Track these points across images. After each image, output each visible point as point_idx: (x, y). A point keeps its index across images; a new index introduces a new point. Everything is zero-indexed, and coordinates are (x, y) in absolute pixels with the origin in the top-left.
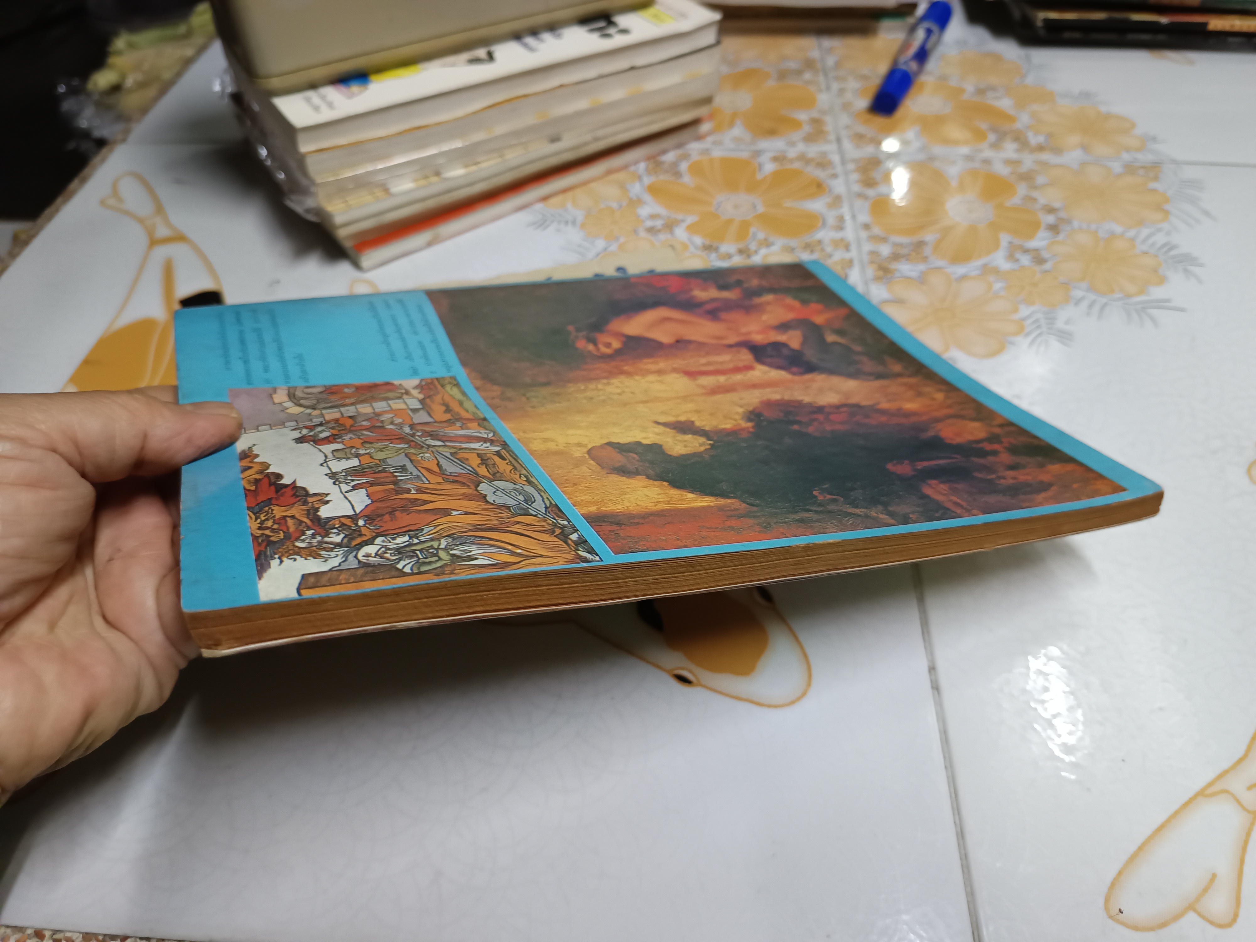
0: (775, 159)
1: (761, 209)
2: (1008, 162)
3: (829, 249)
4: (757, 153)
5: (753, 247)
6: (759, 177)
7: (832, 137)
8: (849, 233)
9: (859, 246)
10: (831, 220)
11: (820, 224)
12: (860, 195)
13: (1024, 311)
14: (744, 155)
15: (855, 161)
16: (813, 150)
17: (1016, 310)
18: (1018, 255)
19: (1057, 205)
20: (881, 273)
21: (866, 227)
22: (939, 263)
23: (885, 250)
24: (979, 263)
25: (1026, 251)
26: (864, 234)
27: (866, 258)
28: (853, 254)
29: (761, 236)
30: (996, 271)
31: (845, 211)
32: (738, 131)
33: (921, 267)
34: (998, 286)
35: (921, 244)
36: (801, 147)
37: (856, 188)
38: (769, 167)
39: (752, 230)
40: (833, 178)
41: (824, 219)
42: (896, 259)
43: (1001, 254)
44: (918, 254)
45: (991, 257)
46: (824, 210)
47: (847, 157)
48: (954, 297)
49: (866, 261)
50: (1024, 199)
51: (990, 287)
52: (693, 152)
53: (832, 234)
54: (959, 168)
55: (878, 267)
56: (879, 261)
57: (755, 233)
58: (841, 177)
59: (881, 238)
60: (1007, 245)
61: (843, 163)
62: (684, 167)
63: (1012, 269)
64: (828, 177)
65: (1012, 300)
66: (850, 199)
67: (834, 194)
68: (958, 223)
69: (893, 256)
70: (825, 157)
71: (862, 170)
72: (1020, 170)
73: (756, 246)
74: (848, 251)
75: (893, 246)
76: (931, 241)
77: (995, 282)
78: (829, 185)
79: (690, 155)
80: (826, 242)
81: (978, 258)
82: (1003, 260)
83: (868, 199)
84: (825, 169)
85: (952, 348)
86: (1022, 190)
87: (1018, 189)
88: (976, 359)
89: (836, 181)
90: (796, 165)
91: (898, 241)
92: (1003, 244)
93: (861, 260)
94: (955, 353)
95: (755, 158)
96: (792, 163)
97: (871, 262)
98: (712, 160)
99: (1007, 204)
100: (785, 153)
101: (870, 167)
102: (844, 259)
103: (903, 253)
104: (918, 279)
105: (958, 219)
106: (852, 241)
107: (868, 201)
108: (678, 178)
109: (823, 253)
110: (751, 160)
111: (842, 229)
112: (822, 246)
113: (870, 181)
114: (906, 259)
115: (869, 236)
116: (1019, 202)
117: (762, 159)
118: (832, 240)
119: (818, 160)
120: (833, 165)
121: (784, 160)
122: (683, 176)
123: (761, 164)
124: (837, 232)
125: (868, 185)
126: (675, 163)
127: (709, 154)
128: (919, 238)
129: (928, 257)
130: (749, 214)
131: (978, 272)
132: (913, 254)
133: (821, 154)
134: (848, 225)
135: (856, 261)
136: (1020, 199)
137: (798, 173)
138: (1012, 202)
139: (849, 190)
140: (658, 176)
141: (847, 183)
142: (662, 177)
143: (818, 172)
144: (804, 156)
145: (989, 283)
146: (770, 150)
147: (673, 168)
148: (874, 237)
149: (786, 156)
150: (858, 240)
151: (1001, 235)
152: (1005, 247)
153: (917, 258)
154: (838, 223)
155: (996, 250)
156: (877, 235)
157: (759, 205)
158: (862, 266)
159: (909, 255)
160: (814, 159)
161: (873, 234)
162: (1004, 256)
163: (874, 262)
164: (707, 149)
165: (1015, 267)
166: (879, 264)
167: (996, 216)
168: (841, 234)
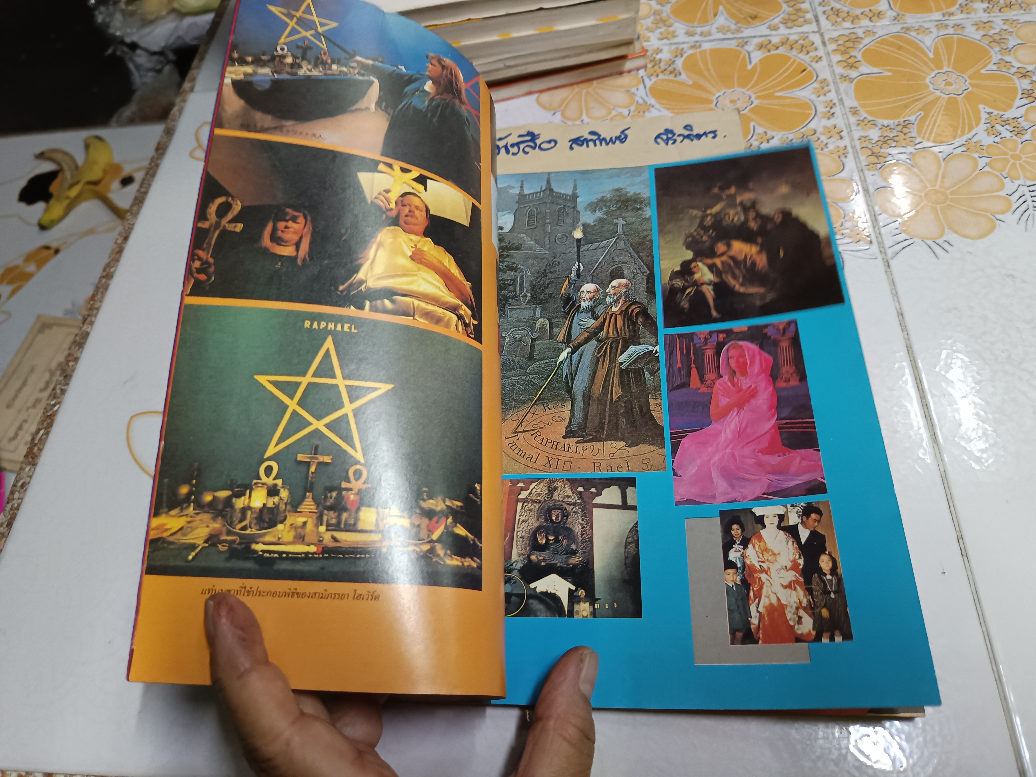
0: (761, 47)
1: (756, 102)
2: (978, 25)
3: (823, 138)
4: (744, 43)
5: (755, 143)
6: (750, 67)
7: (809, 16)
8: (839, 121)
9: (850, 132)
10: (821, 109)
11: (813, 112)
12: (843, 77)
13: (1010, 186)
14: (732, 44)
15: (836, 40)
16: (794, 34)
17: (1002, 187)
18: (998, 127)
19: (1030, 68)
20: (873, 159)
21: (854, 111)
22: (926, 144)
23: (874, 134)
24: (962, 140)
25: (1006, 122)
26: (853, 120)
27: (858, 144)
28: (846, 142)
29: (760, 130)
30: (980, 147)
31: (832, 95)
32: (721, 20)
33: (910, 149)
34: (982, 162)
35: (906, 124)
36: (783, 30)
37: (839, 70)
38: (757, 56)
39: (752, 124)
40: (817, 62)
41: (815, 106)
42: (885, 142)
43: (982, 126)
44: (905, 134)
45: (973, 132)
46: (813, 97)
47: (827, 37)
48: (943, 177)
49: (858, 147)
50: (999, 63)
51: (976, 164)
52: (685, 46)
53: (825, 122)
54: (933, 36)
55: (870, 153)
56: (870, 146)
57: (754, 127)
58: (824, 59)
59: (869, 122)
60: (988, 116)
61: (824, 43)
62: (679, 63)
63: (994, 142)
64: (812, 62)
65: (997, 176)
66: (835, 83)
67: (819, 79)
68: (939, 98)
69: (882, 139)
70: (807, 37)
71: (842, 48)
72: (992, 32)
73: (757, 140)
74: (841, 138)
75: (881, 129)
76: (916, 120)
77: (980, 158)
78: (814, 70)
79: (683, 49)
80: (820, 130)
81: (963, 134)
82: (986, 133)
83: (851, 80)
84: (808, 53)
85: (947, 231)
86: (996, 53)
87: (992, 53)
88: (970, 241)
89: (820, 63)
90: (781, 50)
91: (886, 123)
92: (984, 116)
93: (853, 147)
94: (951, 236)
95: (743, 46)
96: (777, 48)
97: (863, 148)
98: (703, 53)
99: (983, 71)
100: (769, 38)
101: (850, 44)
102: (839, 147)
103: (892, 135)
104: (908, 161)
105: (938, 93)
106: (844, 128)
107: (852, 82)
108: (676, 76)
109: (819, 141)
110: (739, 49)
111: (833, 114)
112: (817, 135)
113: (852, 60)
114: (894, 141)
115: (858, 120)
116: (995, 67)
117: (749, 48)
118: (825, 127)
119: (801, 42)
120: (814, 45)
121: (769, 46)
122: (680, 74)
123: (749, 53)
124: (829, 118)
125: (850, 65)
126: (670, 60)
127: (700, 46)
128: (904, 117)
129: (915, 137)
130: (746, 108)
131: (963, 148)
132: (901, 135)
133: (802, 35)
134: (837, 110)
135: (849, 148)
136: (995, 64)
137: (784, 59)
138: (987, 68)
139: (833, 72)
140: (657, 76)
141: (831, 66)
142: (661, 77)
143: (802, 56)
144: (788, 39)
145: (974, 159)
146: (755, 37)
147: (670, 65)
148: (863, 121)
149: (770, 42)
150: (849, 126)
151: (981, 106)
152: (986, 119)
153: (905, 139)
154: (828, 109)
155: (977, 125)
156: (865, 118)
157: (753, 98)
158: (856, 153)
159: (897, 136)
160: (797, 42)
161: (861, 119)
162: (986, 128)
163: (866, 147)
164: (697, 42)
165: (998, 139)
166: (871, 149)
167: (973, 85)
168: (832, 122)
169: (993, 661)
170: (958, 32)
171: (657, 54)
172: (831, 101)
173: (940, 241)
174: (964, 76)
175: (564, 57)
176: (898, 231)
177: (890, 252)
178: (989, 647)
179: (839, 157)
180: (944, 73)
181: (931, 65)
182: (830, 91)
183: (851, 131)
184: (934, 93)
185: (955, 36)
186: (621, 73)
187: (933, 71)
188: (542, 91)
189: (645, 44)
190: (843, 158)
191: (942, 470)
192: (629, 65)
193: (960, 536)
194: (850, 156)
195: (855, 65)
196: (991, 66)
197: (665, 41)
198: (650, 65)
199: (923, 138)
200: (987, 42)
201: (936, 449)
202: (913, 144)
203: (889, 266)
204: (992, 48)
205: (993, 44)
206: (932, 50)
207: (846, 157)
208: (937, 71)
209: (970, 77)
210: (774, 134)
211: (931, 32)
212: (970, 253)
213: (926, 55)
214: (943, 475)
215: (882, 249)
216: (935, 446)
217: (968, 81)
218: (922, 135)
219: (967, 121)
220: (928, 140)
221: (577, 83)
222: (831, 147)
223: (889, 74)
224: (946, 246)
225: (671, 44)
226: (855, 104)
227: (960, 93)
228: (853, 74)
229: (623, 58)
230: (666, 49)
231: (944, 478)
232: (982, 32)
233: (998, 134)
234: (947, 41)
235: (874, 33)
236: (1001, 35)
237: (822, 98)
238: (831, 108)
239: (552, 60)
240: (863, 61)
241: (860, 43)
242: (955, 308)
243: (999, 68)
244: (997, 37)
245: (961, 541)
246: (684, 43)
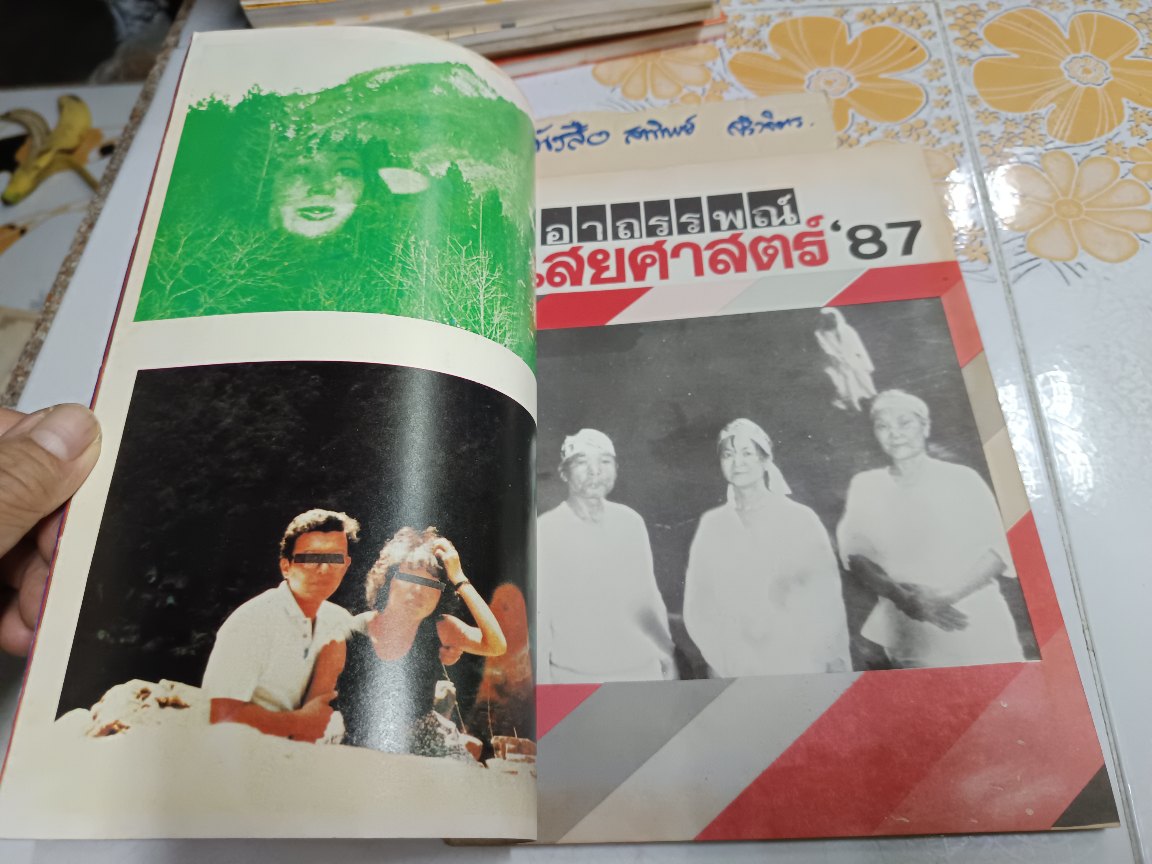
0: (864, 17)
1: (856, 85)
3: (935, 132)
4: (843, 11)
5: (854, 135)
6: (849, 42)
8: (955, 112)
9: (968, 126)
10: (934, 96)
11: (924, 100)
12: (962, 58)
14: (829, 13)
15: (953, 13)
16: (903, 3)
21: (973, 100)
22: (1058, 143)
23: (997, 129)
24: (1101, 140)
26: (971, 111)
27: (976, 141)
29: (860, 119)
30: (1122, 149)
31: (948, 80)
33: (1039, 149)
34: (1124, 168)
35: (1035, 119)
37: (956, 49)
38: (859, 28)
39: (851, 111)
40: (930, 38)
41: (927, 93)
42: (1009, 140)
43: (1125, 125)
44: (1033, 131)
45: (1115, 131)
46: (925, 81)
47: (943, 8)
48: (1078, 185)
49: (977, 144)
50: (1146, 48)
51: (1117, 170)
52: (773, 13)
53: (938, 112)
54: (1069, 12)
55: (991, 152)
56: (991, 143)
57: (853, 116)
58: (939, 34)
59: (991, 114)
60: (1131, 112)
61: (939, 16)
62: (765, 33)
63: (1139, 144)
64: (924, 37)
65: (1142, 186)
66: (951, 65)
67: (933, 59)
68: (1075, 87)
69: (1005, 135)
70: (919, 8)
71: (961, 22)
72: (1138, 10)
73: (856, 131)
74: (957, 132)
75: (1005, 123)
76: (1047, 113)
77: (1122, 162)
78: (927, 48)
79: (769, 17)
80: (932, 122)
81: (1101, 133)
82: (1129, 133)
83: (970, 62)
84: (920, 26)
85: (1080, 251)
86: (1143, 36)
87: (1139, 36)
88: (1107, 264)
89: (934, 41)
90: (888, 23)
91: (1010, 115)
92: (1127, 112)
93: (971, 144)
94: (1084, 258)
95: (842, 16)
96: (883, 19)
97: (983, 146)
98: (795, 22)
99: (1127, 58)
100: (874, 7)
101: (970, 18)
102: (953, 143)
103: (1017, 131)
104: (1036, 164)
105: (1074, 82)
106: (960, 120)
107: (971, 65)
108: (761, 49)
109: (930, 136)
110: (837, 19)
111: (947, 103)
112: (928, 128)
113: (972, 38)
114: (1020, 139)
115: (978, 112)
116: (1141, 53)
117: (850, 17)
118: (938, 119)
119: (912, 13)
120: (929, 18)
121: (874, 17)
122: (766, 46)
123: (849, 25)
124: (943, 108)
125: (970, 44)
126: (754, 29)
127: (790, 14)
128: (1033, 109)
129: (1045, 135)
130: (843, 92)
131: (1102, 151)
132: (1029, 131)
133: (913, 5)
134: (953, 98)
135: (966, 146)
136: (1142, 49)
137: (891, 33)
138: (1133, 54)
139: (949, 52)
140: (738, 48)
141: (947, 44)
142: (743, 49)
143: (912, 30)
144: (896, 9)
145: (1115, 164)
146: (857, 5)
147: (754, 36)
148: (983, 113)
149: (874, 12)
150: (966, 117)
151: (1124, 100)
152: (1130, 116)
153: (1033, 137)
154: (942, 96)
155: (1120, 121)
156: (986, 109)
157: (853, 79)
158: (974, 152)
159: (1024, 133)
160: (906, 13)
161: (982, 110)
162: (1129, 127)
163: (987, 145)
164: (787, 8)
165: (1143, 141)
166: (991, 148)
167: (1116, 74)
168: (947, 112)
169: (1120, 780)
170: (1100, 8)
171: (738, 21)
172: (946, 87)
173: (1072, 263)
174: (1105, 62)
175: (628, 21)
176: (1022, 249)
177: (1012, 274)
178: (1117, 763)
179: (954, 155)
180: (1081, 58)
181: (1066, 47)
182: (944, 74)
183: (969, 124)
184: (1068, 81)
185: (1096, 14)
186: (694, 43)
187: (1068, 54)
188: (599, 61)
189: (725, 9)
190: (958, 157)
191: (1067, 543)
192: (704, 33)
193: (1086, 627)
194: (968, 155)
195: (977, 43)
196: (1137, 52)
197: (749, 6)
198: (730, 35)
199: (1055, 136)
200: (1132, 23)
201: (1061, 517)
202: (1043, 143)
203: (1010, 292)
204: (1138, 29)
205: (1140, 25)
206: (1068, 29)
207: (962, 156)
208: (1073, 55)
209: (1112, 64)
210: (877, 124)
211: (1066, 8)
212: (1106, 279)
213: (1061, 35)
214: (1068, 550)
215: (1003, 271)
216: (1060, 514)
217: (1110, 69)
218: (1054, 133)
219: (1107, 117)
220: (1062, 139)
221: (642, 53)
222: (945, 143)
223: (1015, 56)
224: (1079, 269)
225: (756, 10)
226: (974, 91)
227: (1100, 82)
228: (973, 54)
229: (698, 24)
230: (749, 15)
231: (1069, 554)
232: (1127, 10)
233: (1143, 135)
234: (1086, 20)
235: (1000, 5)
236: (1149, 15)
237: (935, 83)
238: (946, 95)
239: (613, 23)
240: (985, 40)
241: (982, 16)
242: (1088, 346)
243: (1146, 54)
244: (1145, 17)
245: (1086, 632)
246: (771, 9)
